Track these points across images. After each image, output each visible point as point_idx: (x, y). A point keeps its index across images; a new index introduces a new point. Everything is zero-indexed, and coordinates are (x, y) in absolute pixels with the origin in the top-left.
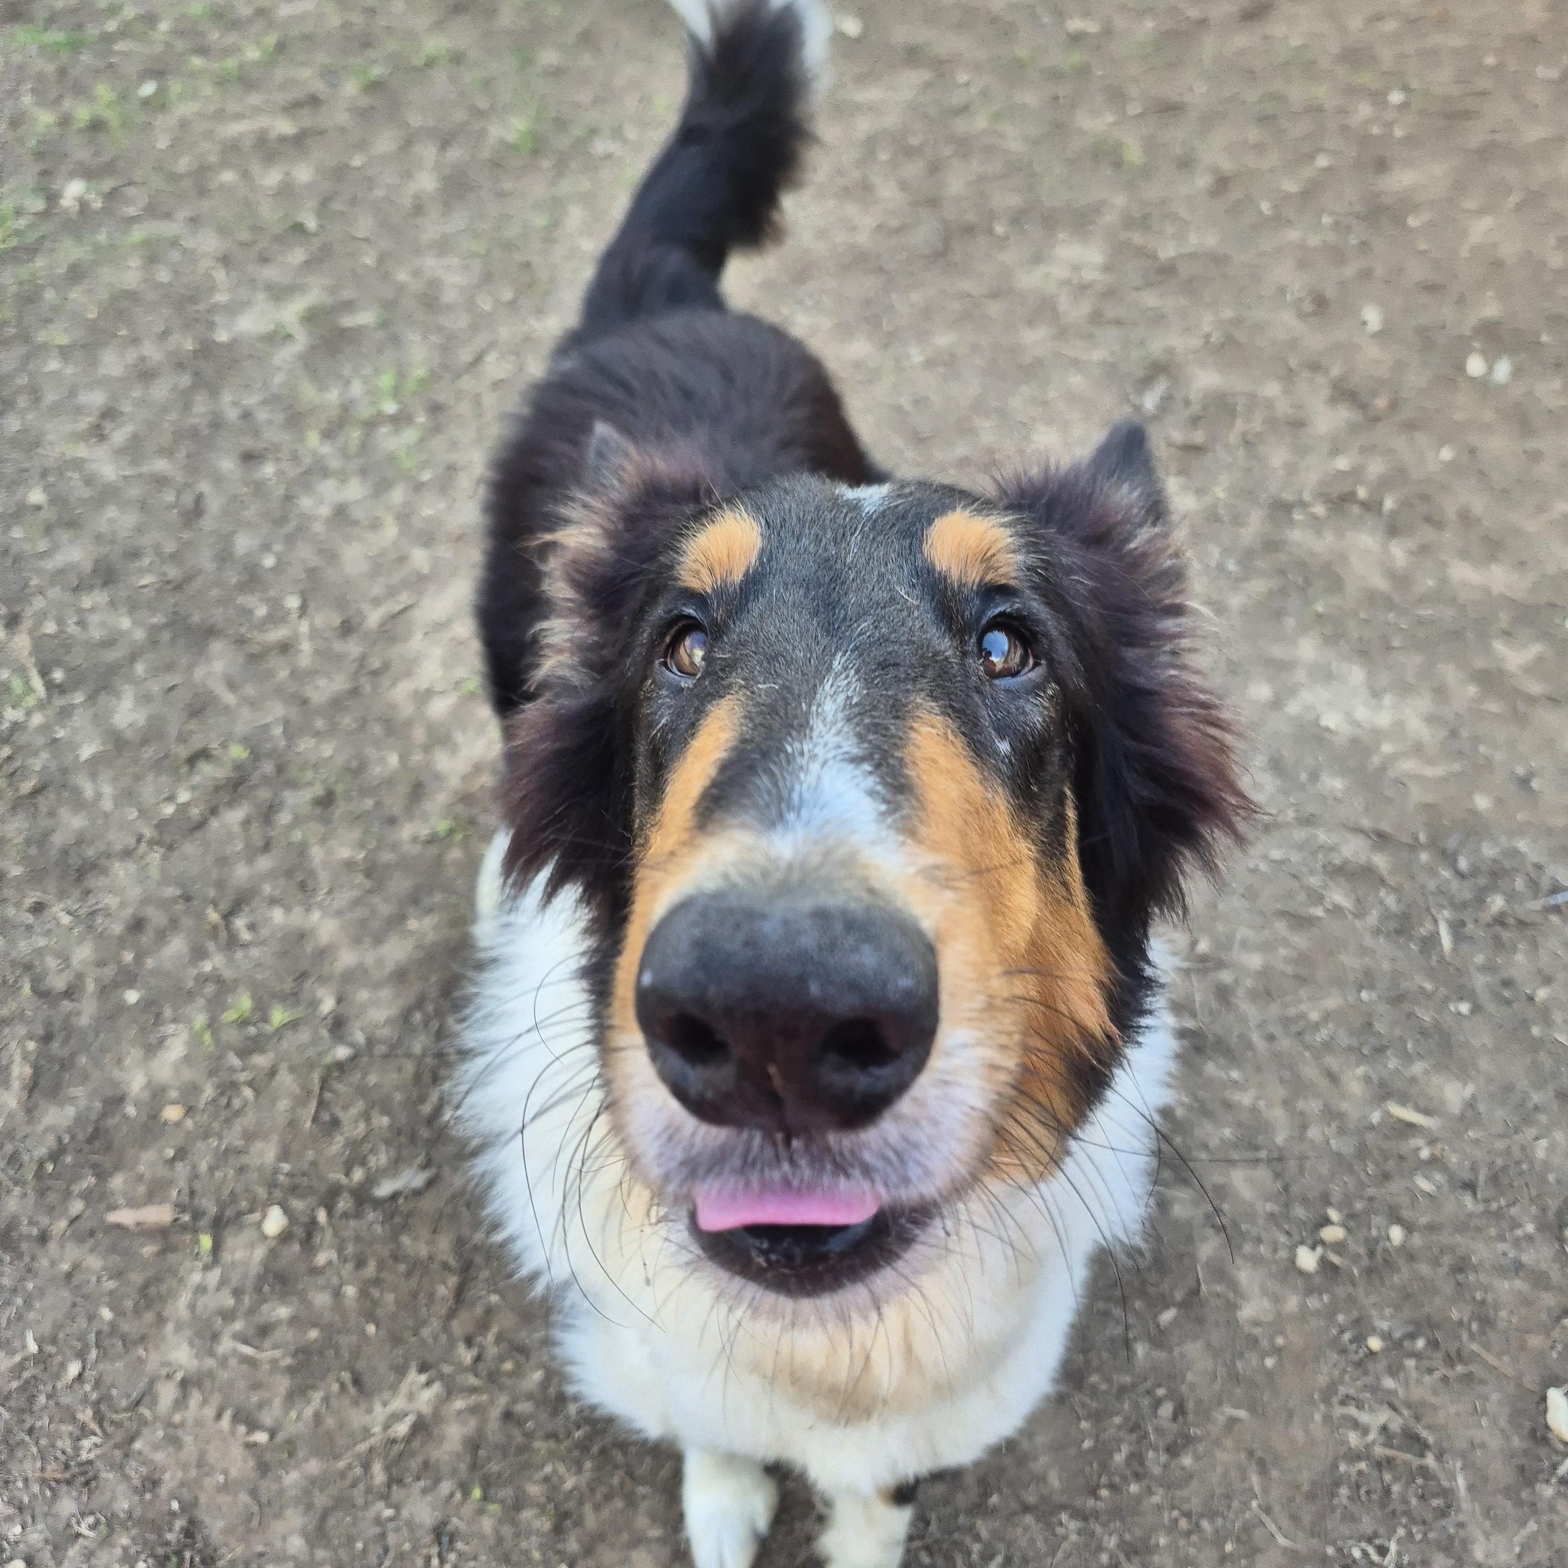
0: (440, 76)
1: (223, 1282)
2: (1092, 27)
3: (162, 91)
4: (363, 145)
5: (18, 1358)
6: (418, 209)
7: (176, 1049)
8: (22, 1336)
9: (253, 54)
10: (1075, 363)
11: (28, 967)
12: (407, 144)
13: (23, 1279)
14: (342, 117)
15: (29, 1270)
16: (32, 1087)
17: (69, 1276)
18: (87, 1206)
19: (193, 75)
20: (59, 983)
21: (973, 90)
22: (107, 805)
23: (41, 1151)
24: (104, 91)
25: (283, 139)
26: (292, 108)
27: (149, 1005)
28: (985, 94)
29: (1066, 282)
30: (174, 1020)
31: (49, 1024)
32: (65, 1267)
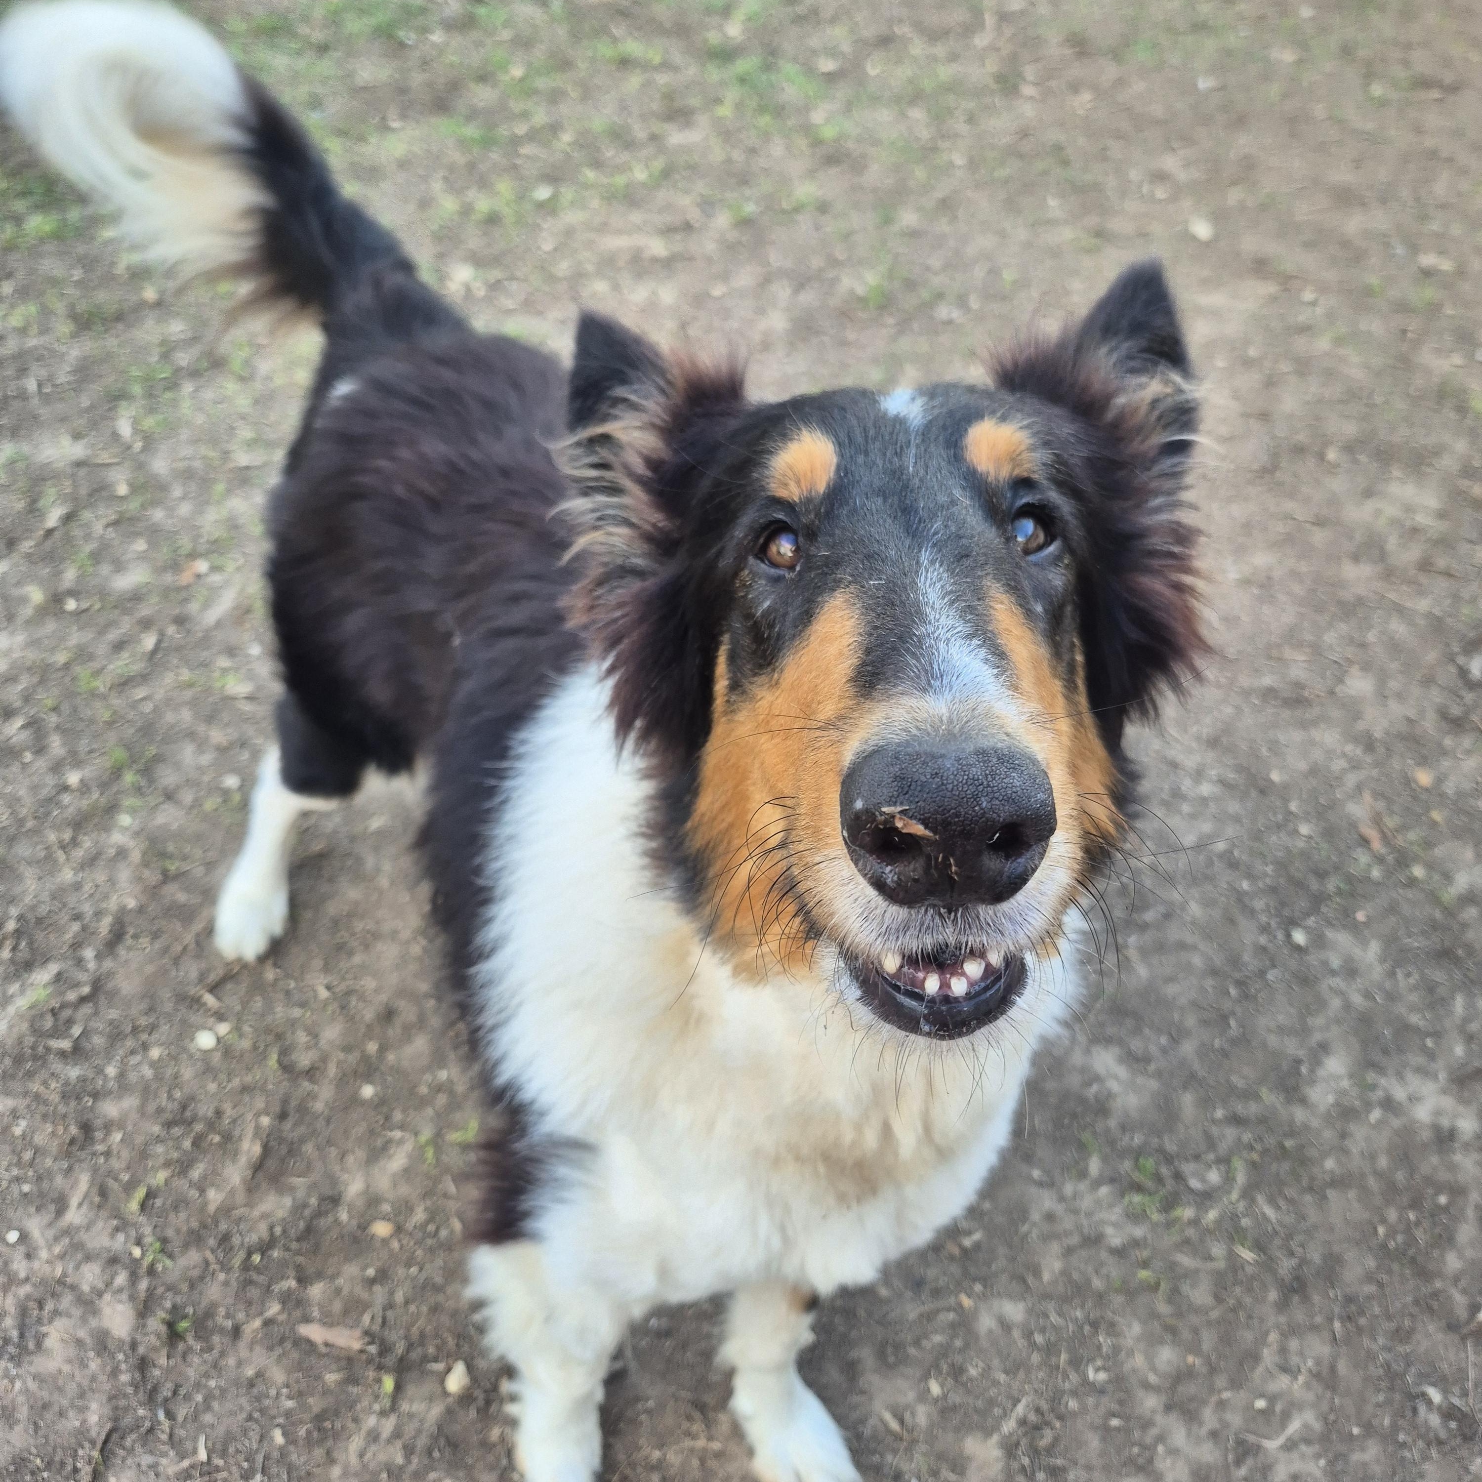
0: (805, 221)
1: (397, 1434)
2: (1446, 265)
3: (554, 198)
4: (725, 277)
5: (186, 1463)
6: (766, 346)
7: (397, 1161)
8: (195, 1440)
9: (640, 174)
10: (1400, 610)
11: (279, 1037)
12: (766, 281)
13: (207, 1375)
14: (710, 247)
15: (215, 1365)
16: (258, 1167)
17: (251, 1384)
18: (283, 1310)
19: (586, 186)
20: (304, 1060)
21: (1319, 310)
22: (384, 882)
23: (253, 1238)
24: (505, 187)
25: (655, 260)
26: (668, 231)
27: (381, 1103)
28: (1331, 317)
29: (1395, 522)
30: (402, 1127)
31: (285, 1102)
32: (250, 1372)
